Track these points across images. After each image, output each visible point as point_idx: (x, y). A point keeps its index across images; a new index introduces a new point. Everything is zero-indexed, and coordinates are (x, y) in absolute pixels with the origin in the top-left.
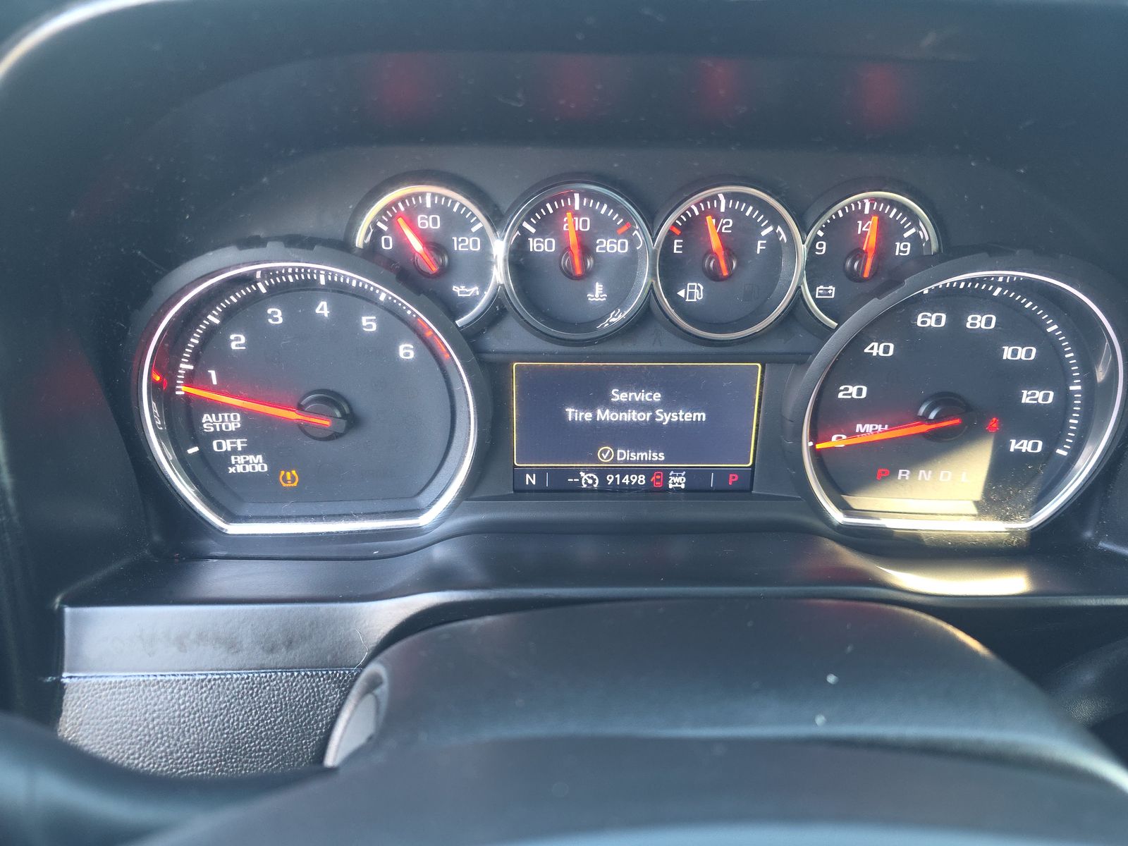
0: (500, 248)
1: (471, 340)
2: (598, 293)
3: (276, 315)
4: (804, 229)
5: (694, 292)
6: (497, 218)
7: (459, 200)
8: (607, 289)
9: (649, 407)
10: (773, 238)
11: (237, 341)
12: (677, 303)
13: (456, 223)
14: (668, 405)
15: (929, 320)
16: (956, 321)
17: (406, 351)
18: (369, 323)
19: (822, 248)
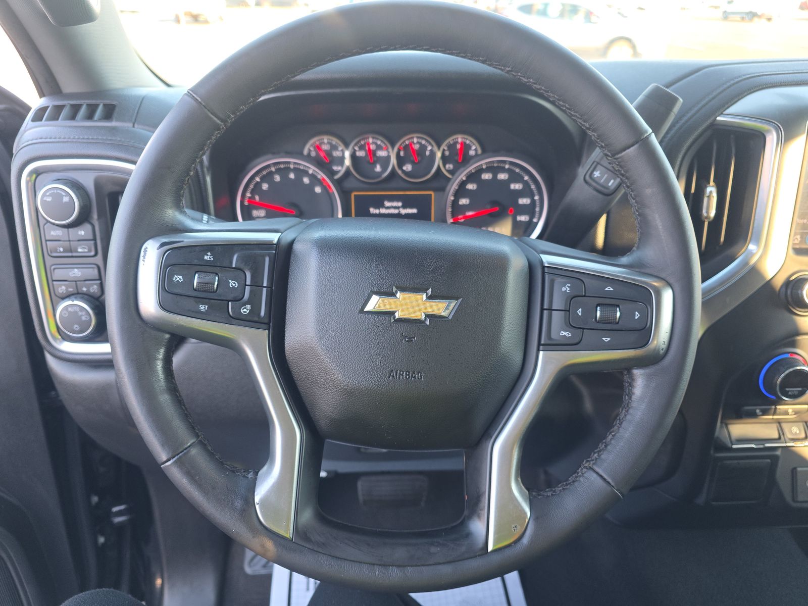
0: (347, 154)
1: (339, 183)
2: (378, 168)
3: (277, 178)
4: (439, 147)
5: (408, 167)
6: (347, 145)
7: (335, 141)
8: (381, 167)
9: (398, 208)
10: (431, 150)
11: (265, 186)
12: (403, 171)
13: (334, 148)
14: (404, 207)
15: (486, 176)
16: (495, 176)
17: (318, 190)
18: (306, 180)
19: (447, 153)
